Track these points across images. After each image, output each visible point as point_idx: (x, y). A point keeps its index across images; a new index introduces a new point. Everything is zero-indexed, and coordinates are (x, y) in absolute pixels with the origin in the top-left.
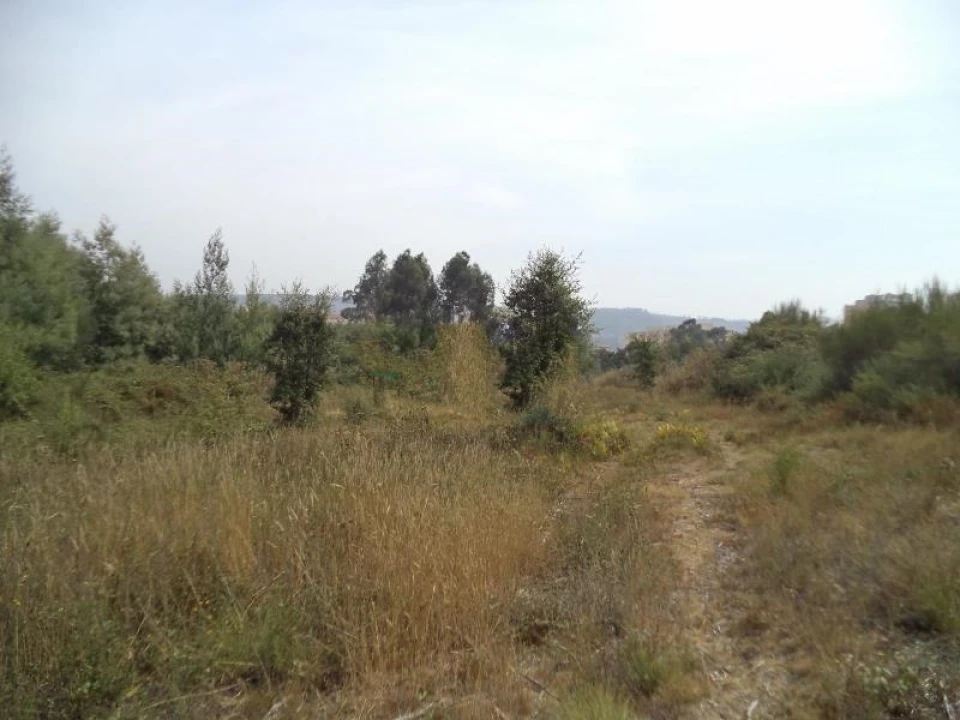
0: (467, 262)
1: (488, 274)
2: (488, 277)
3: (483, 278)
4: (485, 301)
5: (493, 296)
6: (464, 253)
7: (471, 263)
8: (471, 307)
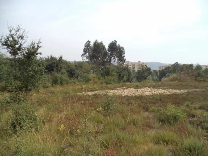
0: (116, 43)
1: (123, 47)
2: (123, 48)
3: (121, 48)
4: (122, 55)
5: (124, 54)
6: (115, 41)
7: (117, 44)
8: (117, 57)
